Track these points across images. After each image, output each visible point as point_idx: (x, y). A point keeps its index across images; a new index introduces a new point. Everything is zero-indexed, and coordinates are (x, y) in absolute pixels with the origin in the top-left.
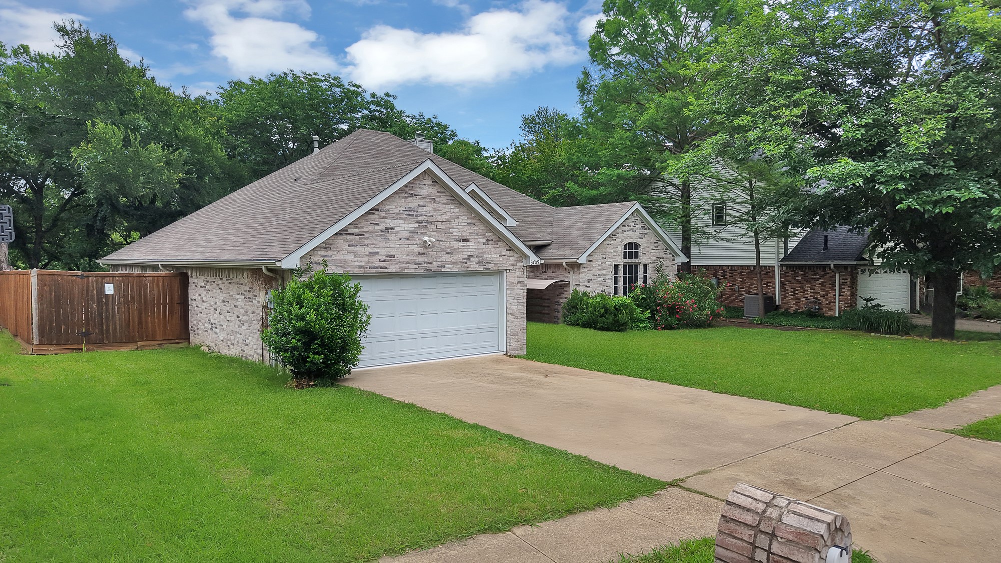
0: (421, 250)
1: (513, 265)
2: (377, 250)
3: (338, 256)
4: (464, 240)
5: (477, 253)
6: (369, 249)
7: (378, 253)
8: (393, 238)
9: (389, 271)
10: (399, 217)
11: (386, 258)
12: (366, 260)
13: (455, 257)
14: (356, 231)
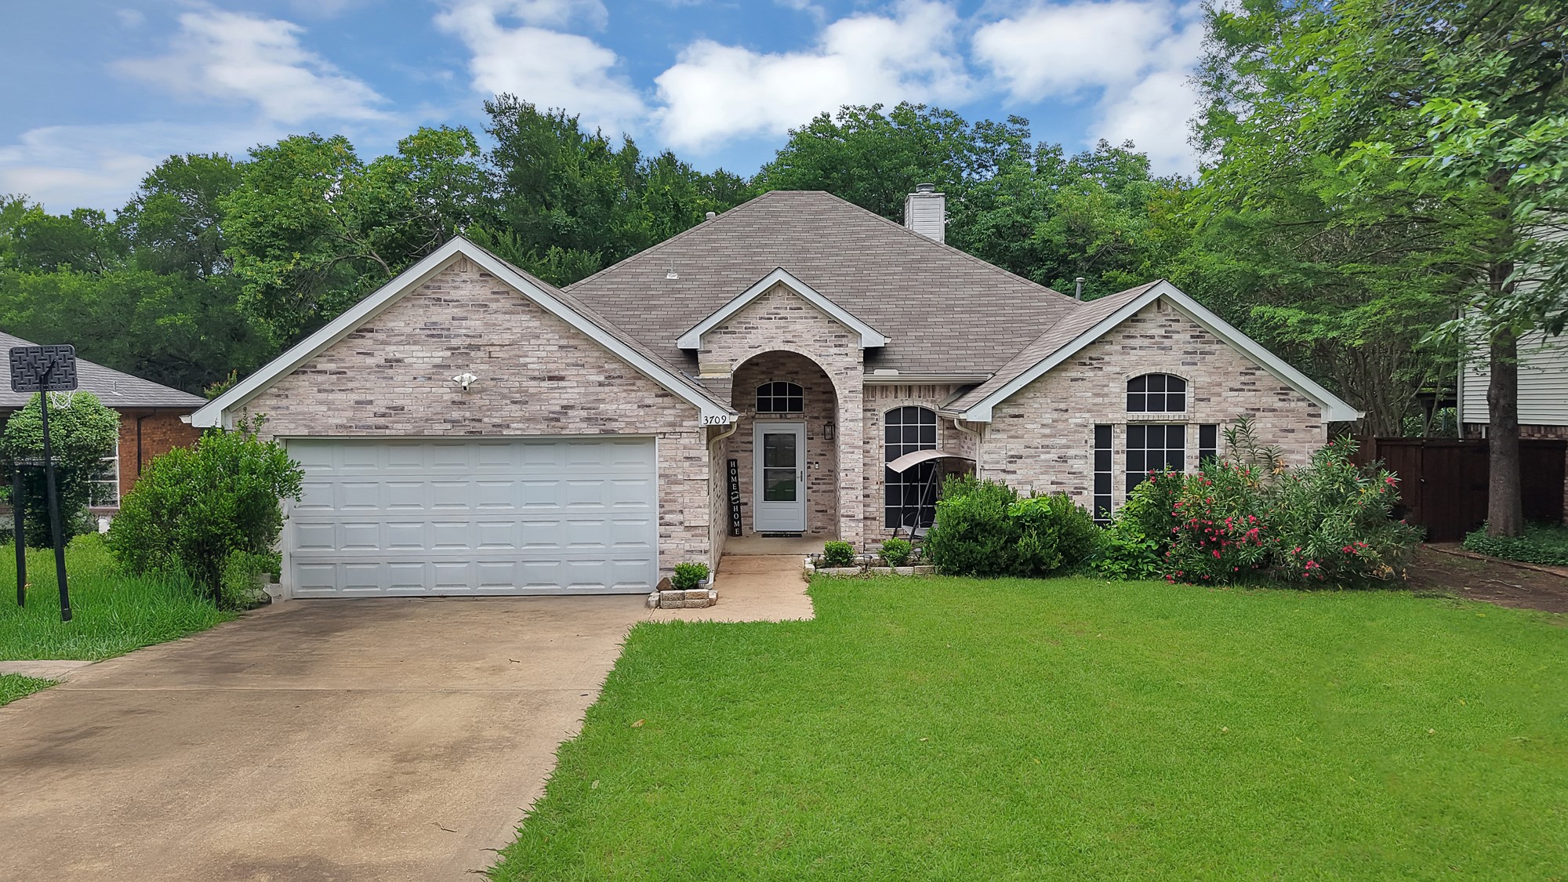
0: (457, 397)
1: (672, 425)
2: (369, 398)
3: (300, 409)
4: (551, 378)
5: (583, 400)
6: (354, 397)
7: (371, 402)
8: (400, 378)
9: (393, 432)
10: (412, 340)
11: (387, 411)
12: (350, 414)
13: (533, 408)
14: (332, 366)
